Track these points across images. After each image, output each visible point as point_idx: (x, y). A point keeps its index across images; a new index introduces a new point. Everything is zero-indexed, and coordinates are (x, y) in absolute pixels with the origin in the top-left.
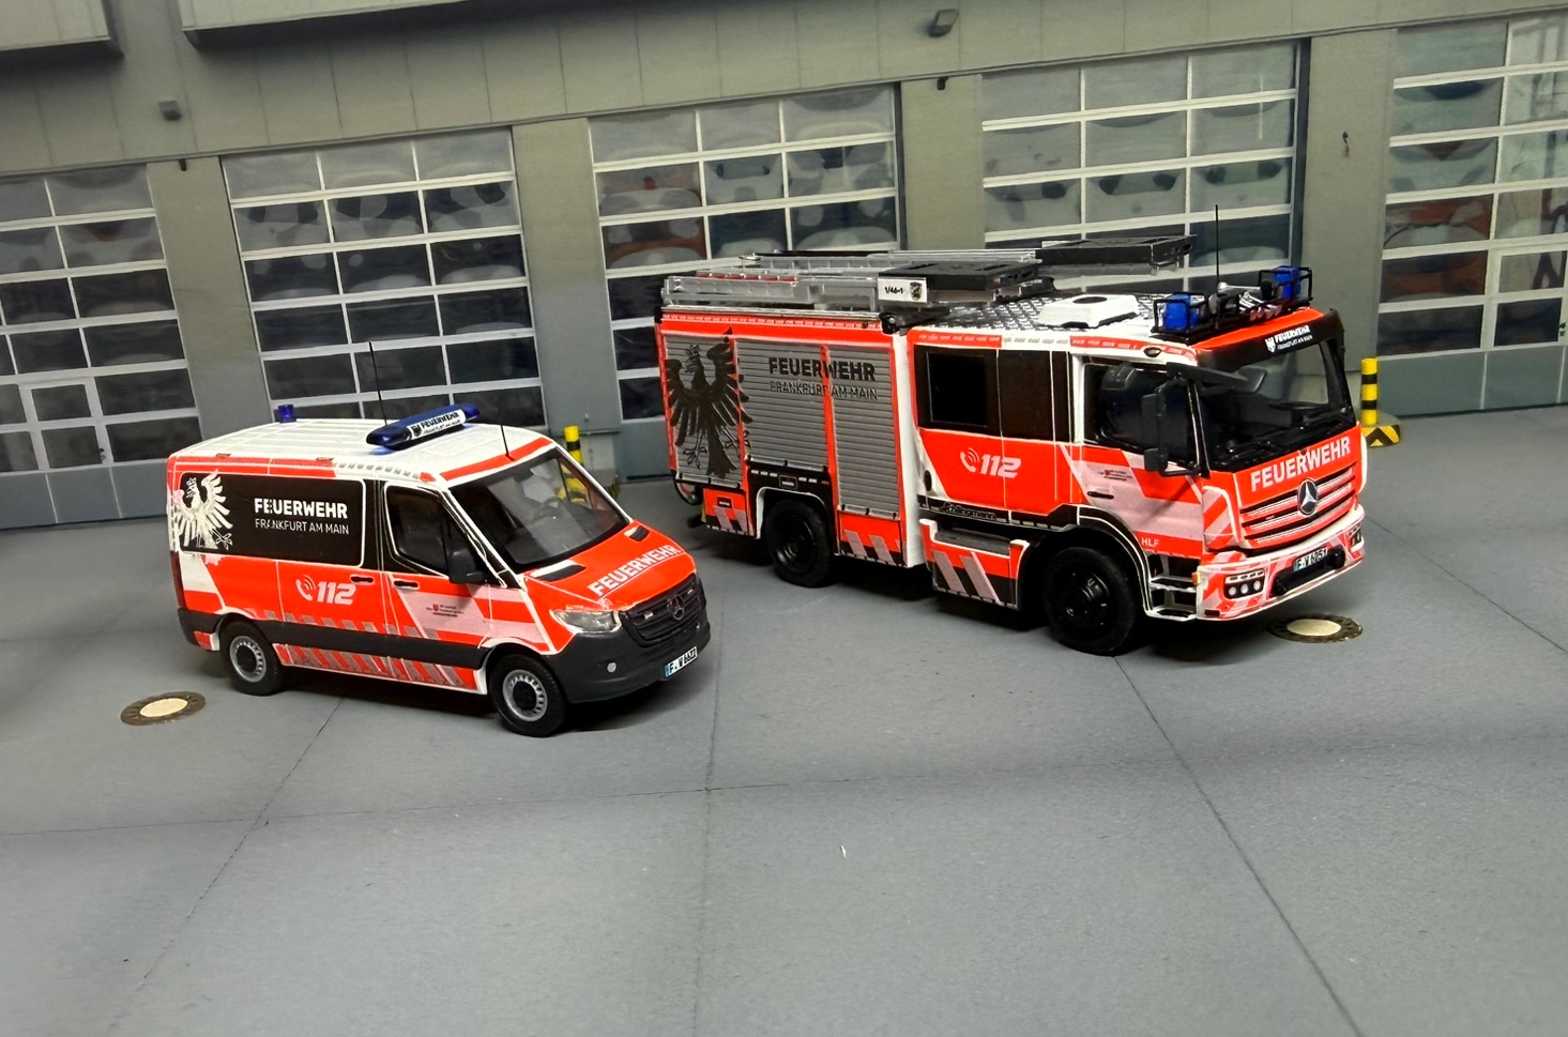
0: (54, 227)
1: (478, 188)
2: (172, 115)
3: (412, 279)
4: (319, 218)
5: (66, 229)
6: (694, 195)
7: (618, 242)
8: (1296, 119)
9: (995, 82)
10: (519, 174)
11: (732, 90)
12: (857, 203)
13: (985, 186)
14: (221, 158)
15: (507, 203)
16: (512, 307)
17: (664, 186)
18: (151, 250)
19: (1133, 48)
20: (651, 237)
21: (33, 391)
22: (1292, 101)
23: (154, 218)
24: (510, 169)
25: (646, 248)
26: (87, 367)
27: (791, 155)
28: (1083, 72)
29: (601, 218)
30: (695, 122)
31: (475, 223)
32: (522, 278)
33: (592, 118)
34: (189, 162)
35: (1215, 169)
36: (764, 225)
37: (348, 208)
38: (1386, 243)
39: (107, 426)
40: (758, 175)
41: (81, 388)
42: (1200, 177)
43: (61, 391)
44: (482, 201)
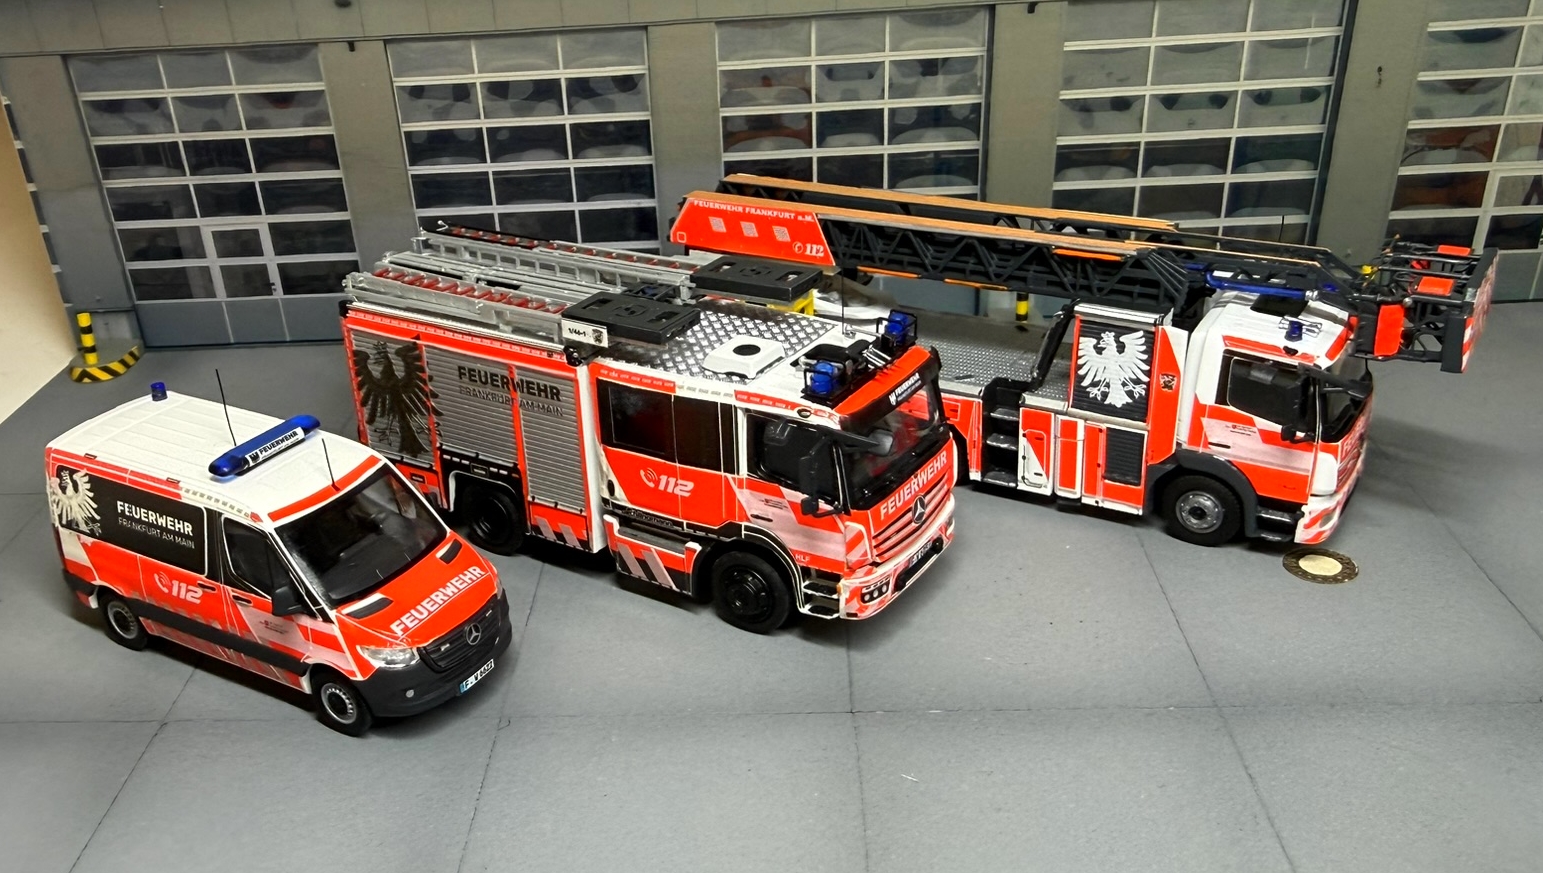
0: (234, 95)
1: (615, 79)
2: (343, 2)
3: (552, 153)
4: (471, 97)
5: (246, 97)
6: (805, 94)
7: (734, 130)
8: (1339, 54)
9: (1078, 9)
10: (651, 68)
11: (846, 5)
12: (946, 107)
13: (1062, 98)
14: (386, 42)
15: (639, 93)
16: (639, 180)
17: (780, 85)
18: (321, 118)
20: (765, 127)
21: (213, 232)
22: (1338, 38)
23: (323, 91)
24: (643, 64)
25: (761, 136)
26: (261, 214)
27: (892, 63)
28: (1157, 4)
29: (721, 109)
30: (810, 31)
31: (611, 107)
32: (648, 157)
33: (720, 23)
34: (357, 45)
35: (1264, 93)
36: (865, 123)
37: (498, 90)
38: (1402, 162)
39: (278, 265)
40: (863, 78)
41: (256, 232)
42: (1249, 100)
43: (238, 233)
44: (617, 90)
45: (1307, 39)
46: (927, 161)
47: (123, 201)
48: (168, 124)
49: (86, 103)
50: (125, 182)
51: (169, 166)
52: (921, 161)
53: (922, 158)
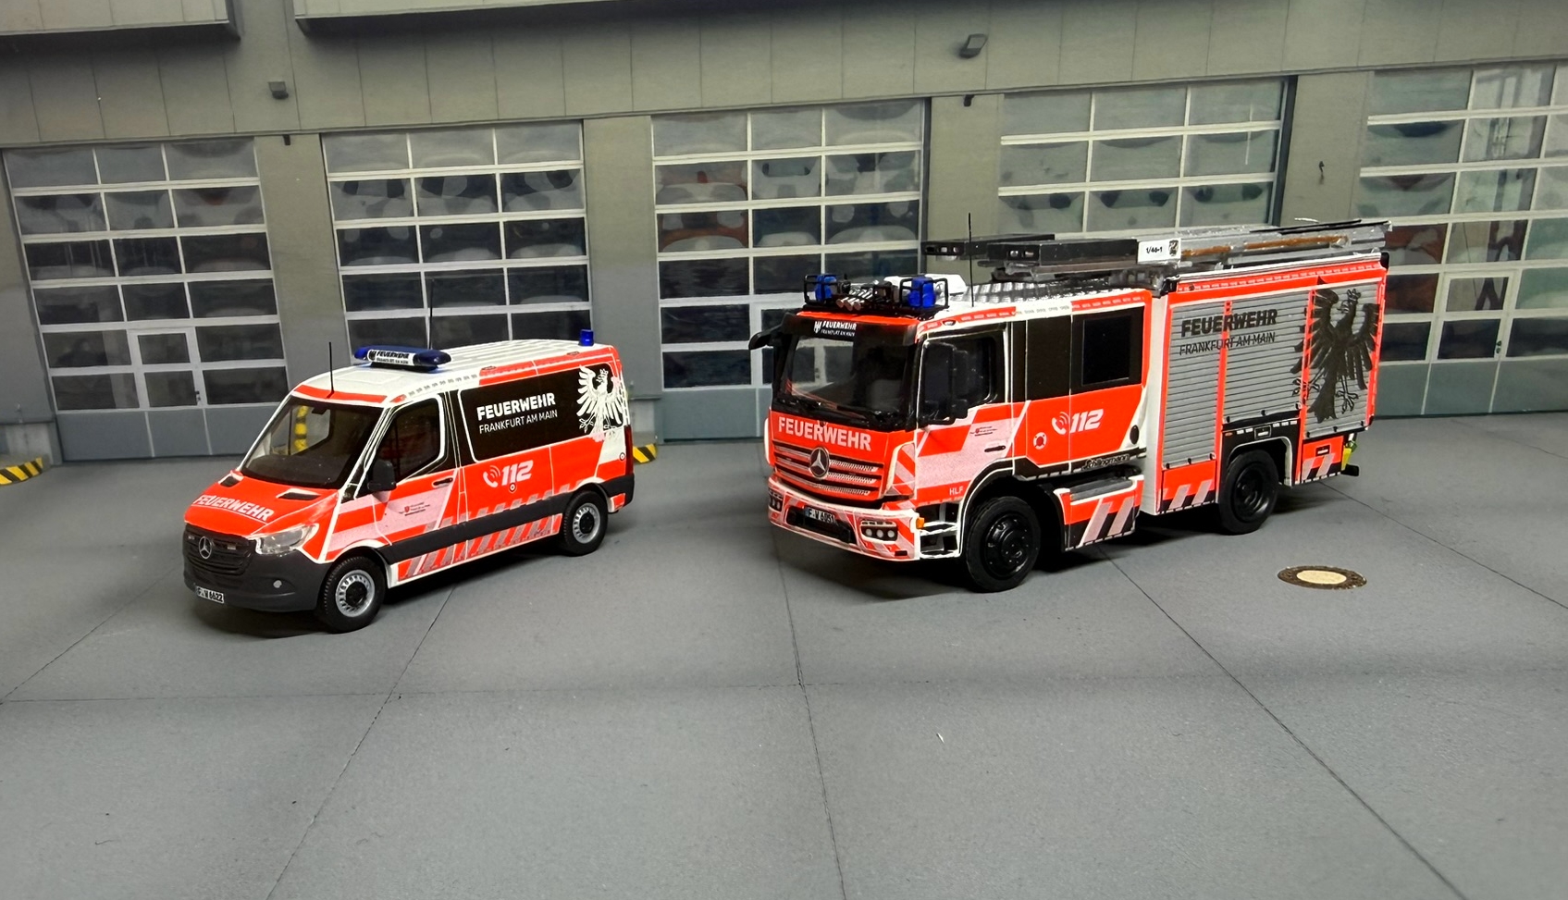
0: (167, 190)
1: (549, 174)
2: (280, 94)
3: (486, 253)
4: (405, 194)
5: (178, 192)
6: (740, 190)
7: (670, 229)
8: (1279, 149)
9: (1017, 101)
10: (587, 163)
11: (782, 97)
12: (884, 205)
13: (1000, 194)
14: (321, 136)
15: (574, 189)
16: (572, 282)
17: (716, 180)
18: (253, 215)
19: (1141, 76)
20: (701, 225)
21: (139, 336)
22: (1277, 132)
23: (257, 186)
24: (579, 159)
25: (699, 235)
26: (189, 317)
27: (830, 158)
28: (1093, 96)
29: (657, 207)
30: (746, 124)
31: (545, 205)
32: (583, 258)
33: (655, 116)
34: (292, 138)
35: (1204, 189)
36: (802, 220)
37: (432, 186)
39: (204, 372)
40: (800, 174)
41: (183, 336)
42: (1190, 197)
43: (164, 337)
44: (552, 186)
45: (1247, 133)
46: (864, 260)
47: (50, 303)
48: (100, 221)
49: (18, 198)
50: (52, 284)
51: (97, 266)
52: (860, 262)
53: (860, 258)
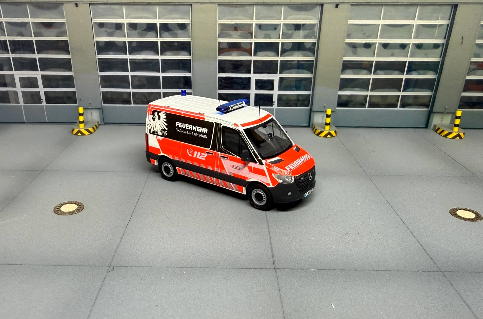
0: (29, 22)
1: (178, 24)
3: (152, 53)
4: (122, 28)
5: (34, 23)
6: (250, 34)
7: (223, 47)
8: (448, 31)
9: (354, 7)
10: (192, 21)
12: (303, 43)
13: (346, 42)
14: (90, 4)
15: (187, 30)
16: (185, 65)
17: (241, 30)
18: (63, 34)
20: (235, 47)
21: (19, 77)
22: (448, 25)
23: (65, 22)
24: (190, 19)
25: (233, 50)
26: (38, 71)
27: (284, 24)
28: (383, 7)
29: (218, 39)
30: (254, 10)
31: (176, 36)
32: (190, 56)
33: (219, 5)
34: (79, 5)
35: (420, 44)
36: (272, 47)
37: (133, 26)
38: (468, 73)
39: (44, 91)
40: (273, 30)
41: (36, 78)
42: (414, 47)
43: (29, 78)
44: (179, 29)
45: (437, 24)
46: (294, 64)
48: (3, 32)
51: (3, 49)
52: (292, 64)
53: (293, 62)
